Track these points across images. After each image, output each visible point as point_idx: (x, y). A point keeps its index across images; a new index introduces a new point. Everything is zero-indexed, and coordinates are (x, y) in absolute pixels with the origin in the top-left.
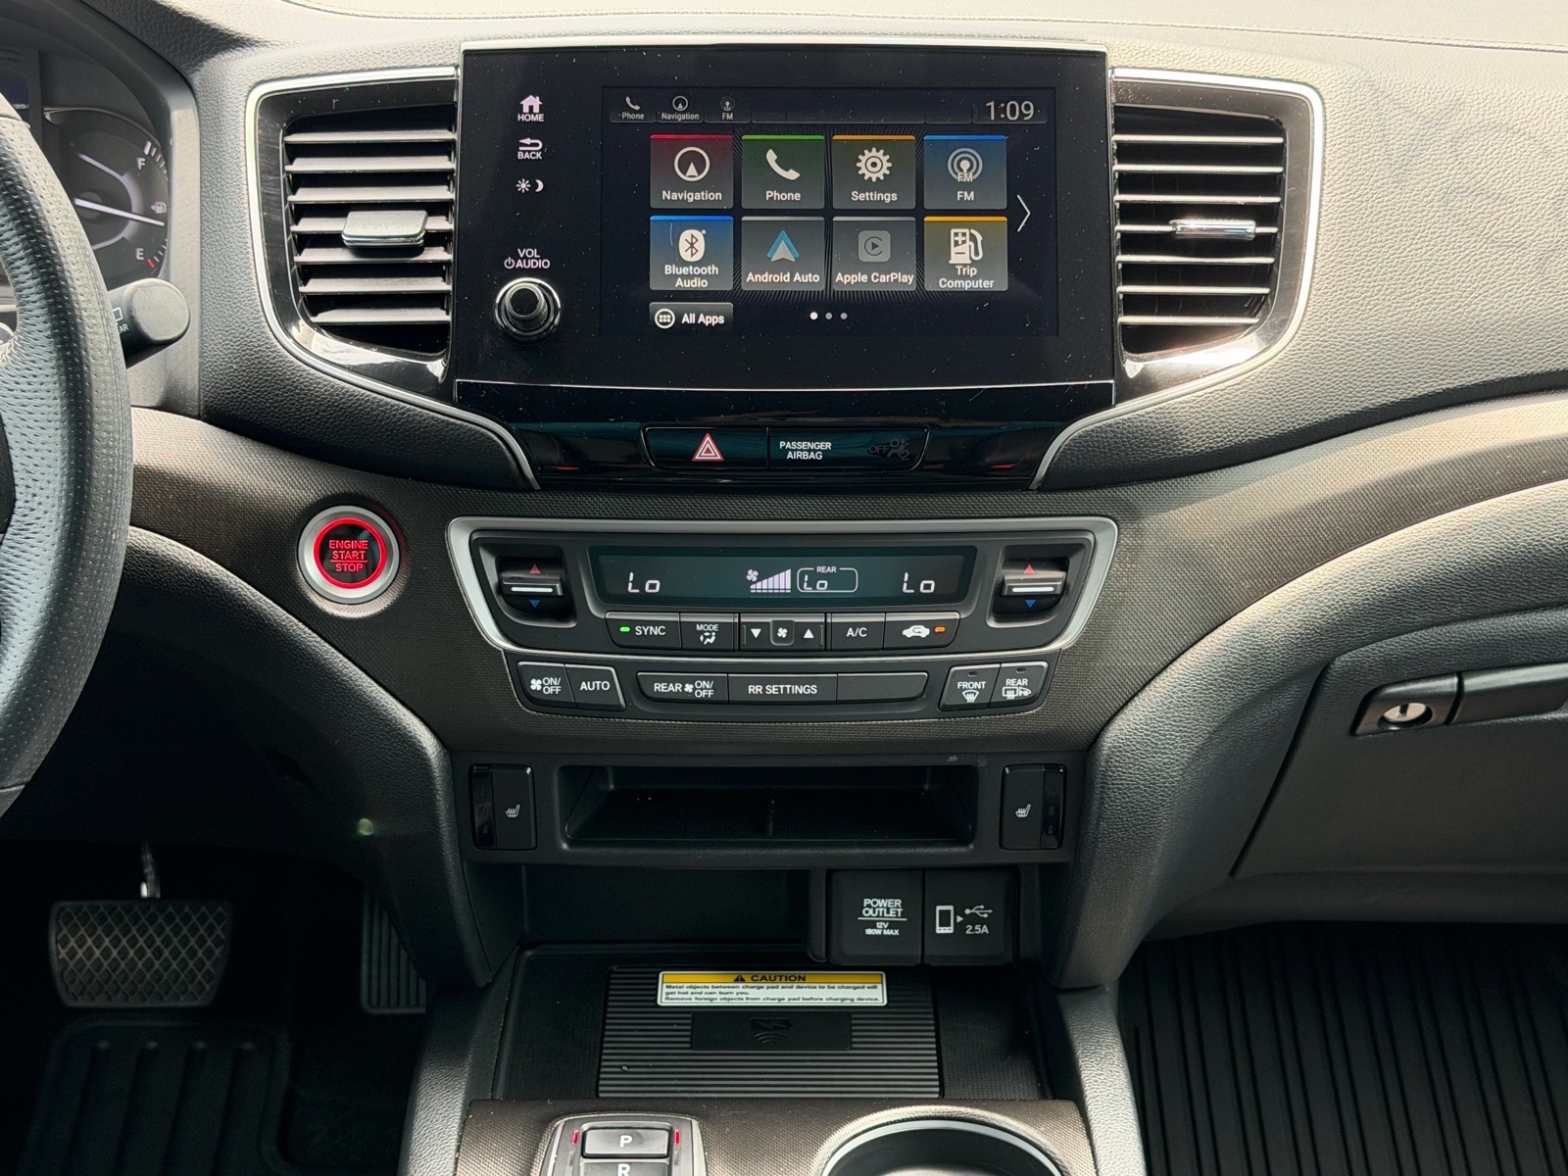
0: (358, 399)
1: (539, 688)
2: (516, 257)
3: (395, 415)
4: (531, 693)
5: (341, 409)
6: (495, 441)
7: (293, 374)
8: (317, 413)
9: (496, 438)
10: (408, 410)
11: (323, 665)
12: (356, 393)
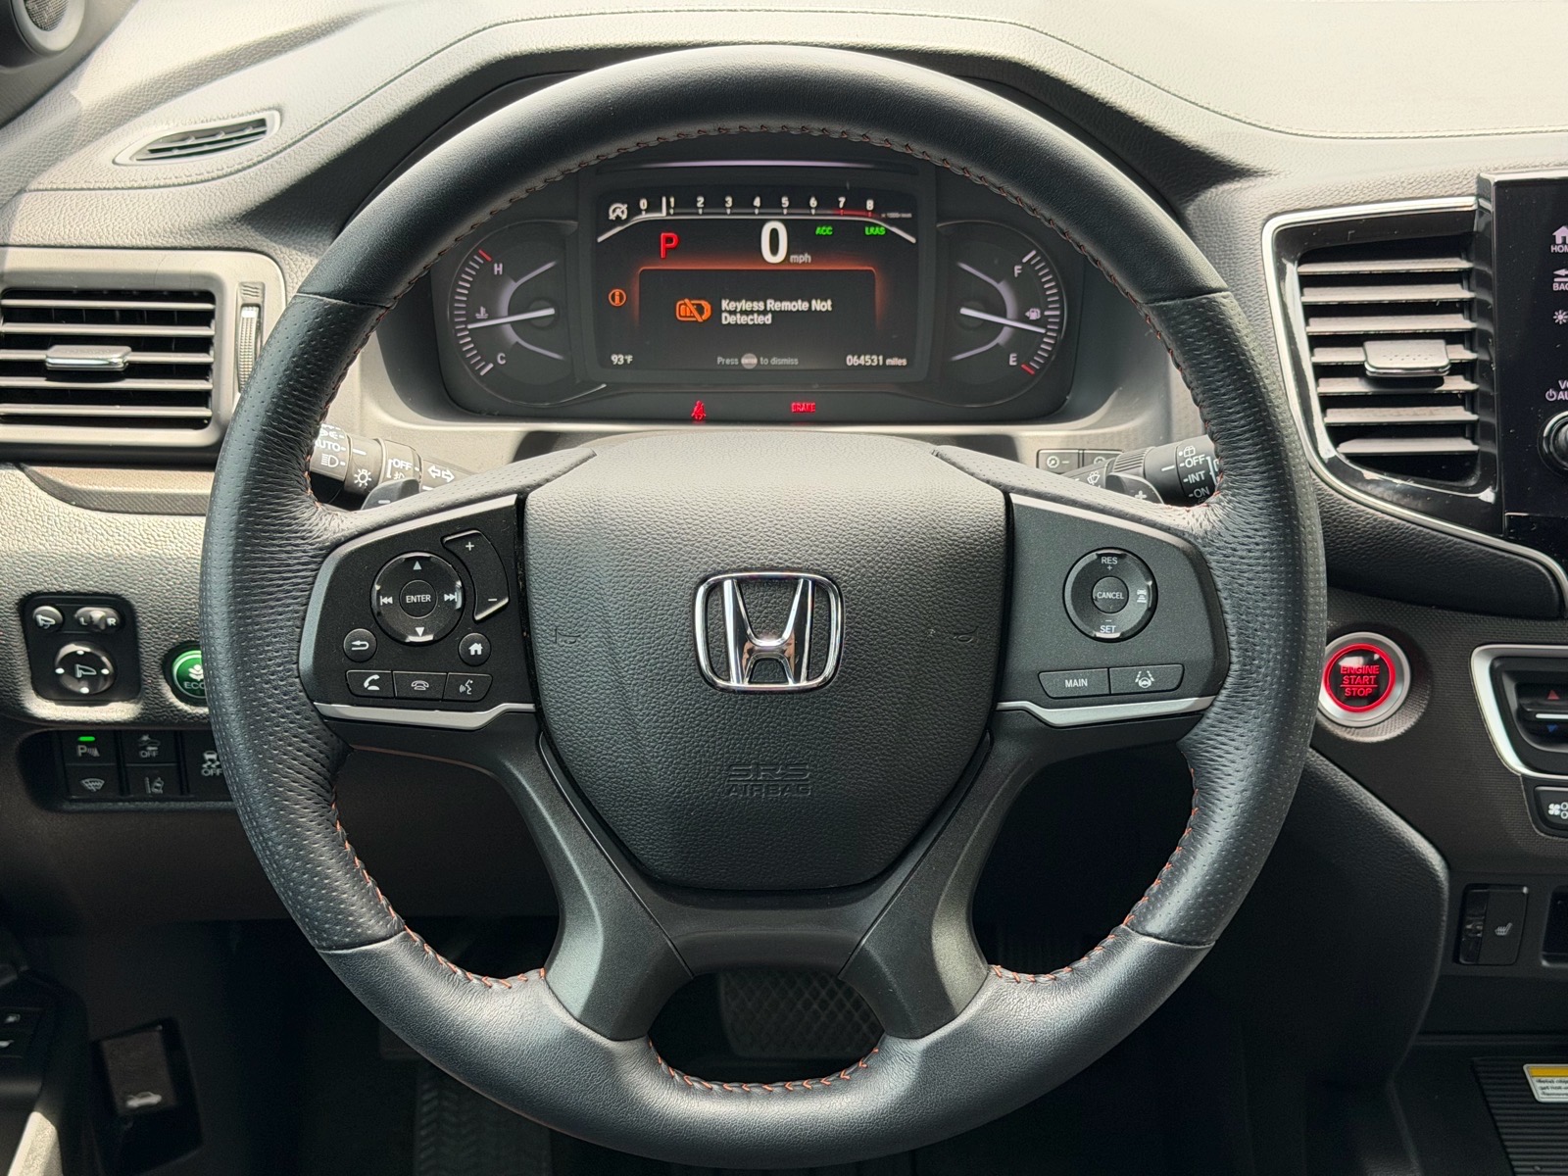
0: (1403, 533)
1: (1557, 813)
2: (1558, 389)
3: (1440, 549)
4: (1549, 818)
5: (1384, 541)
6: (1543, 574)
7: (1333, 507)
8: (1354, 545)
9: (1544, 571)
10: (1455, 543)
11: (1333, 788)
12: (1400, 527)
